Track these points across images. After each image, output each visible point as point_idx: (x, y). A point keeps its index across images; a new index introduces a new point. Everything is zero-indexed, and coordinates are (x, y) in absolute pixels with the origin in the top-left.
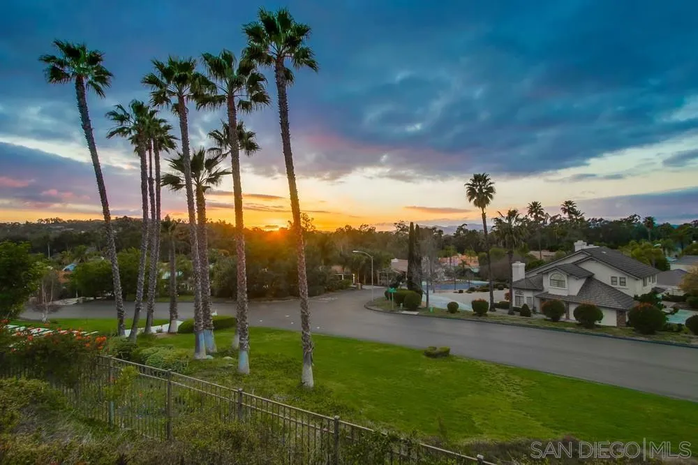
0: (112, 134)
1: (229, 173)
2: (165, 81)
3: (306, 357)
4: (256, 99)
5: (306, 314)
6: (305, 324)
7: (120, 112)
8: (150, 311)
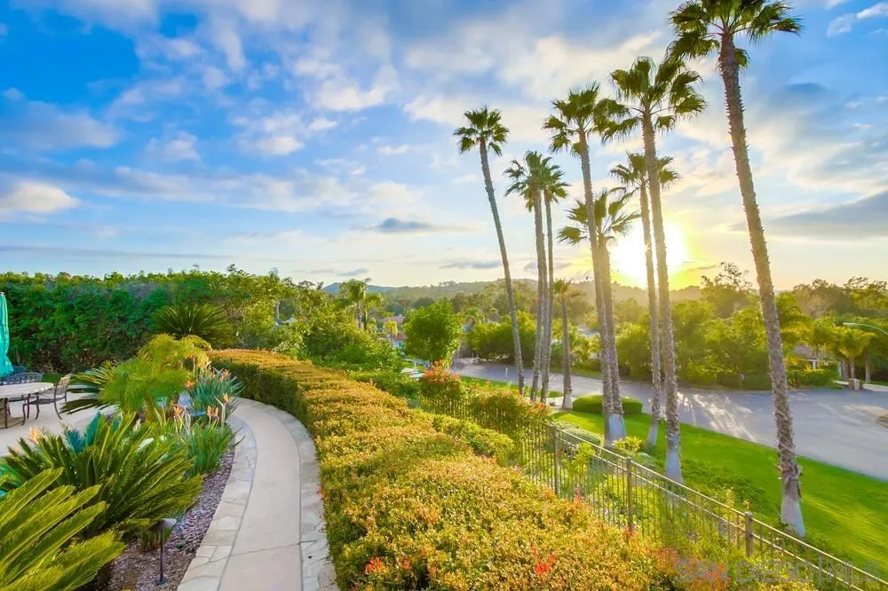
0: (509, 191)
1: (637, 216)
2: (564, 120)
3: (788, 486)
4: (682, 109)
5: (786, 419)
6: (785, 433)
7: (515, 168)
8: (545, 382)
